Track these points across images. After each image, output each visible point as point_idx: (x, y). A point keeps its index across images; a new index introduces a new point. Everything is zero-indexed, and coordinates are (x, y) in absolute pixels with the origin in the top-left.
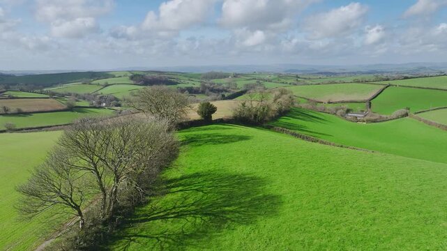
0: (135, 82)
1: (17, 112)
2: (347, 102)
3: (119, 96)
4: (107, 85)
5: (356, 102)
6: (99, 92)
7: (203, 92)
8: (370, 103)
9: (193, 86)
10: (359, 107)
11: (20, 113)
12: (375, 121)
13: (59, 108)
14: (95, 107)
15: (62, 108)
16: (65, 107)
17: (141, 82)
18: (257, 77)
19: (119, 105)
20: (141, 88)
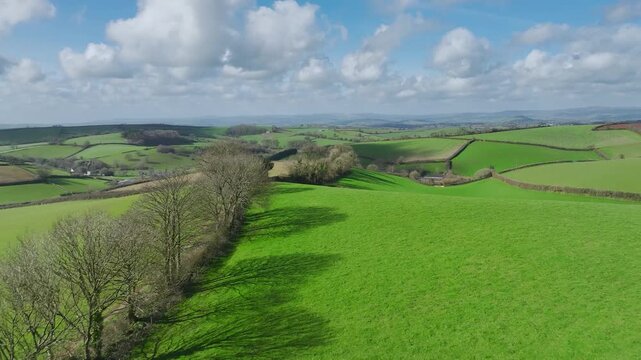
0: (130, 141)
3: (109, 162)
4: (88, 146)
5: (434, 161)
6: (78, 156)
8: (451, 163)
10: (438, 168)
12: (454, 184)
13: (27, 178)
14: (78, 177)
15: (31, 179)
16: (36, 177)
17: (140, 141)
18: (305, 131)
19: (111, 174)
20: (141, 149)
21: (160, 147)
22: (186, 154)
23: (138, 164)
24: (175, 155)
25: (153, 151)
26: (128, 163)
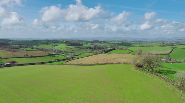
0: (67, 44)
1: (30, 56)
2: (159, 54)
3: (62, 50)
4: (56, 45)
5: (163, 54)
6: (54, 48)
7: (95, 49)
8: (169, 55)
9: (91, 46)
10: (165, 57)
11: (32, 57)
12: (176, 63)
13: (45, 55)
14: (57, 55)
15: (46, 55)
16: (48, 55)
17: (69, 44)
18: (114, 42)
19: (64, 54)
20: (70, 47)
21: (76, 46)
22: (82, 48)
23: (70, 51)
24: (80, 49)
25: (73, 47)
26: (67, 51)
